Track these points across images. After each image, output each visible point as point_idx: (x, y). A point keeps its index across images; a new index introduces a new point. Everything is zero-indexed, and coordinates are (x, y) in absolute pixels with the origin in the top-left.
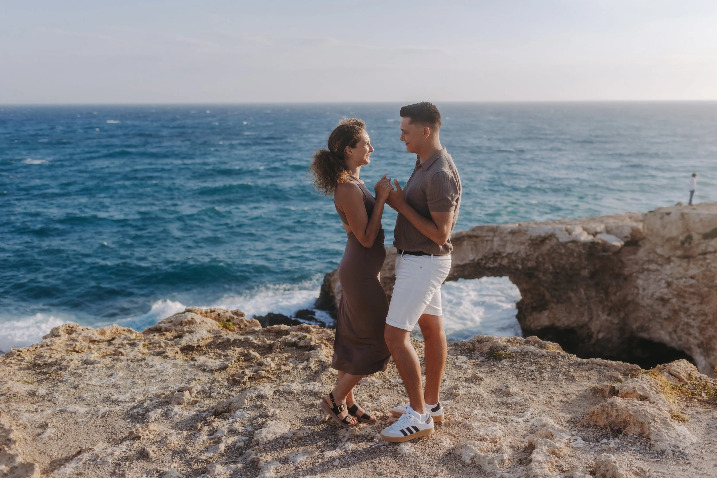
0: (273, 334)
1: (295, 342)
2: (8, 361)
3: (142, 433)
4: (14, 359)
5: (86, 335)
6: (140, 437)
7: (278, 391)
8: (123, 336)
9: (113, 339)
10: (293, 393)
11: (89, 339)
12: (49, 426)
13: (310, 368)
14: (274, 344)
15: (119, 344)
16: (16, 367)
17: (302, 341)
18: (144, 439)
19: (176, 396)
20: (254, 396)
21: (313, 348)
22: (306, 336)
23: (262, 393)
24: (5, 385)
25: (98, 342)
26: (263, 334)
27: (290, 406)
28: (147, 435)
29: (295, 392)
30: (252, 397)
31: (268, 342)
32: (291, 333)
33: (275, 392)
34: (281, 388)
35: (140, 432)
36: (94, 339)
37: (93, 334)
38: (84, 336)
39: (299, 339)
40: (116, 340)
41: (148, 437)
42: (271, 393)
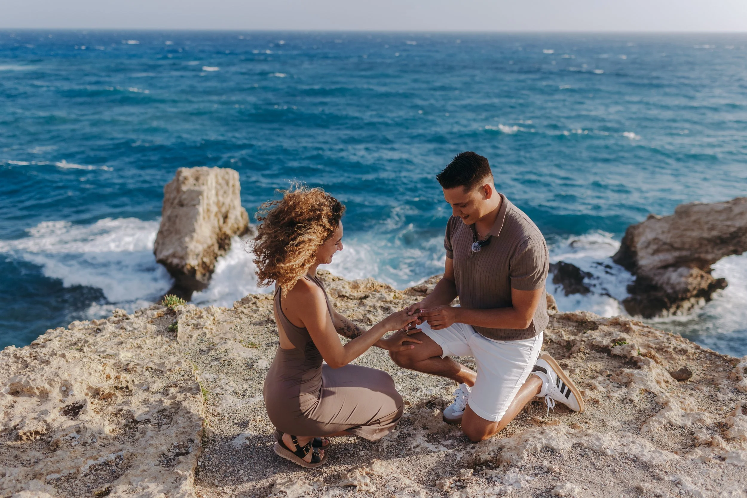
0: (574, 324)
1: (607, 346)
2: (240, 309)
3: (359, 481)
4: (249, 307)
5: (335, 288)
6: (355, 487)
7: (580, 445)
8: (378, 295)
9: (366, 297)
10: (604, 453)
11: (338, 293)
12: (250, 426)
13: (631, 401)
14: (573, 341)
15: (370, 307)
16: (246, 320)
17: (618, 346)
18: (360, 491)
19: (423, 414)
20: (539, 447)
21: (634, 363)
22: (624, 340)
23: (553, 444)
24: (224, 345)
25: (348, 298)
26: (559, 322)
27: (599, 480)
28: (366, 485)
29: (609, 452)
30: (535, 448)
31: (565, 337)
32: (600, 327)
33: (573, 446)
34: (584, 441)
35: (355, 479)
36: (344, 294)
37: (343, 287)
38: (333, 289)
39: (614, 341)
40: (369, 299)
41: (366, 488)
42: (568, 446)
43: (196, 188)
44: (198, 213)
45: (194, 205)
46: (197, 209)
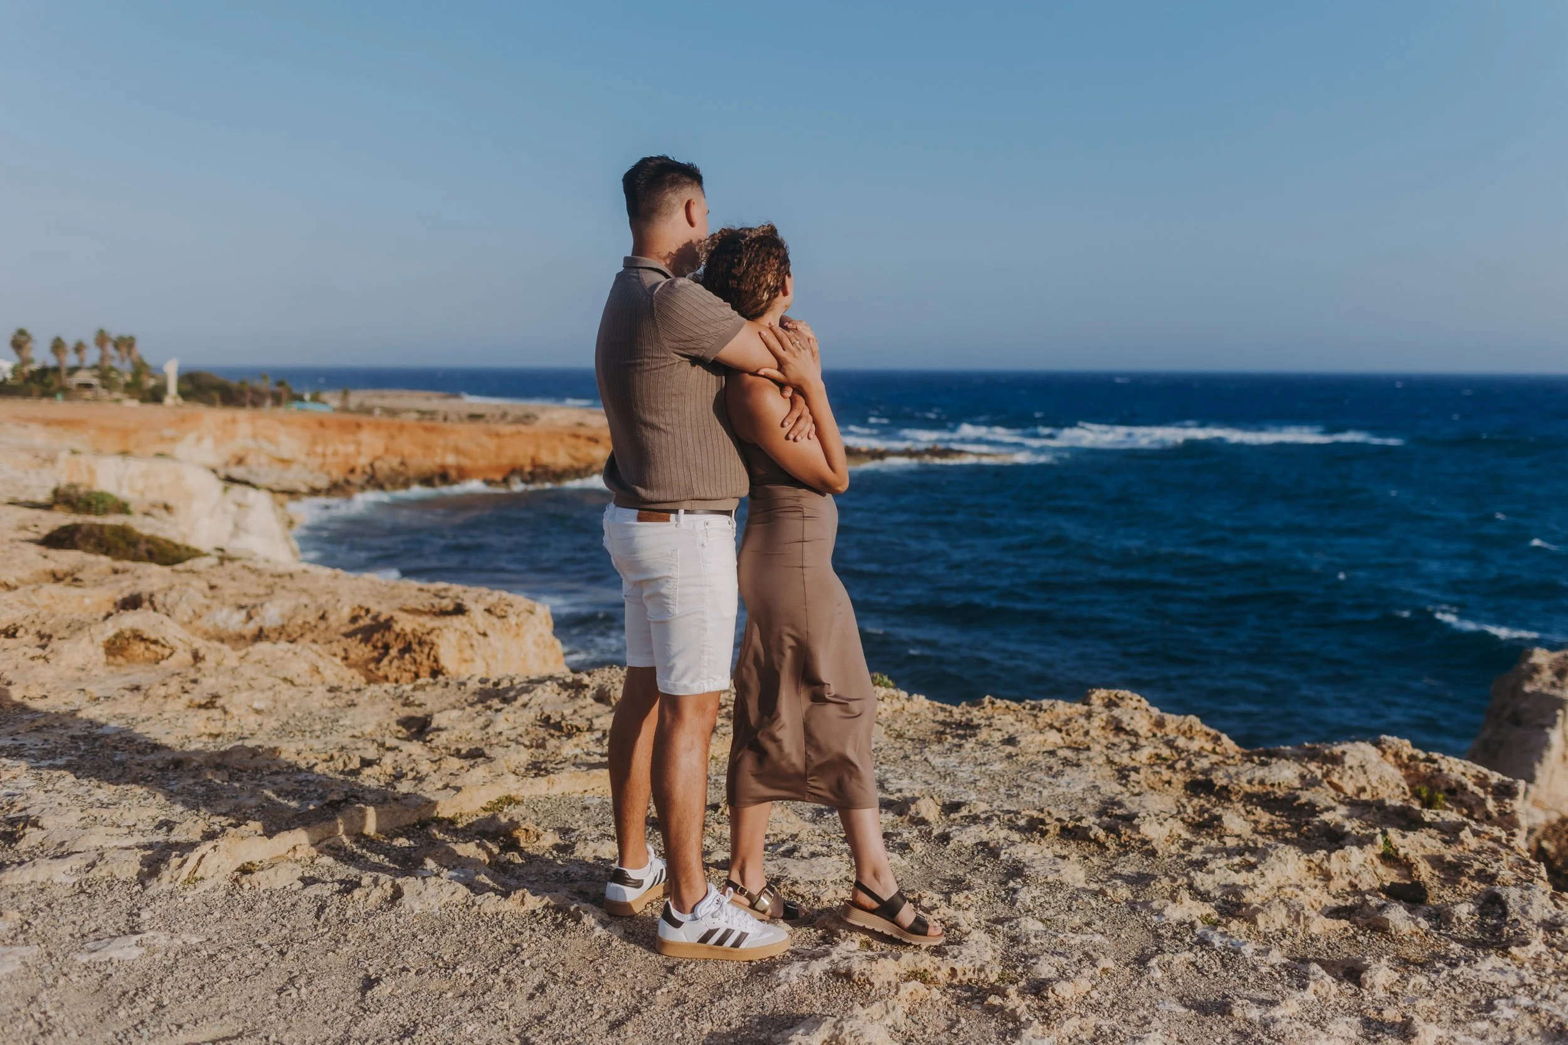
43: (1556, 692)
44: (1546, 744)
45: (1543, 727)
46: (1547, 734)
